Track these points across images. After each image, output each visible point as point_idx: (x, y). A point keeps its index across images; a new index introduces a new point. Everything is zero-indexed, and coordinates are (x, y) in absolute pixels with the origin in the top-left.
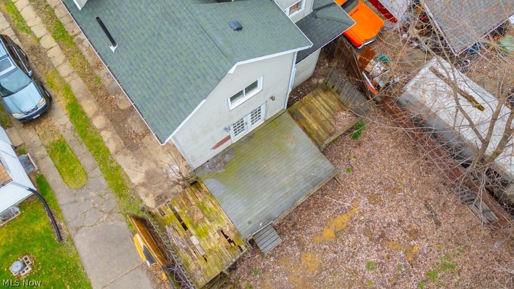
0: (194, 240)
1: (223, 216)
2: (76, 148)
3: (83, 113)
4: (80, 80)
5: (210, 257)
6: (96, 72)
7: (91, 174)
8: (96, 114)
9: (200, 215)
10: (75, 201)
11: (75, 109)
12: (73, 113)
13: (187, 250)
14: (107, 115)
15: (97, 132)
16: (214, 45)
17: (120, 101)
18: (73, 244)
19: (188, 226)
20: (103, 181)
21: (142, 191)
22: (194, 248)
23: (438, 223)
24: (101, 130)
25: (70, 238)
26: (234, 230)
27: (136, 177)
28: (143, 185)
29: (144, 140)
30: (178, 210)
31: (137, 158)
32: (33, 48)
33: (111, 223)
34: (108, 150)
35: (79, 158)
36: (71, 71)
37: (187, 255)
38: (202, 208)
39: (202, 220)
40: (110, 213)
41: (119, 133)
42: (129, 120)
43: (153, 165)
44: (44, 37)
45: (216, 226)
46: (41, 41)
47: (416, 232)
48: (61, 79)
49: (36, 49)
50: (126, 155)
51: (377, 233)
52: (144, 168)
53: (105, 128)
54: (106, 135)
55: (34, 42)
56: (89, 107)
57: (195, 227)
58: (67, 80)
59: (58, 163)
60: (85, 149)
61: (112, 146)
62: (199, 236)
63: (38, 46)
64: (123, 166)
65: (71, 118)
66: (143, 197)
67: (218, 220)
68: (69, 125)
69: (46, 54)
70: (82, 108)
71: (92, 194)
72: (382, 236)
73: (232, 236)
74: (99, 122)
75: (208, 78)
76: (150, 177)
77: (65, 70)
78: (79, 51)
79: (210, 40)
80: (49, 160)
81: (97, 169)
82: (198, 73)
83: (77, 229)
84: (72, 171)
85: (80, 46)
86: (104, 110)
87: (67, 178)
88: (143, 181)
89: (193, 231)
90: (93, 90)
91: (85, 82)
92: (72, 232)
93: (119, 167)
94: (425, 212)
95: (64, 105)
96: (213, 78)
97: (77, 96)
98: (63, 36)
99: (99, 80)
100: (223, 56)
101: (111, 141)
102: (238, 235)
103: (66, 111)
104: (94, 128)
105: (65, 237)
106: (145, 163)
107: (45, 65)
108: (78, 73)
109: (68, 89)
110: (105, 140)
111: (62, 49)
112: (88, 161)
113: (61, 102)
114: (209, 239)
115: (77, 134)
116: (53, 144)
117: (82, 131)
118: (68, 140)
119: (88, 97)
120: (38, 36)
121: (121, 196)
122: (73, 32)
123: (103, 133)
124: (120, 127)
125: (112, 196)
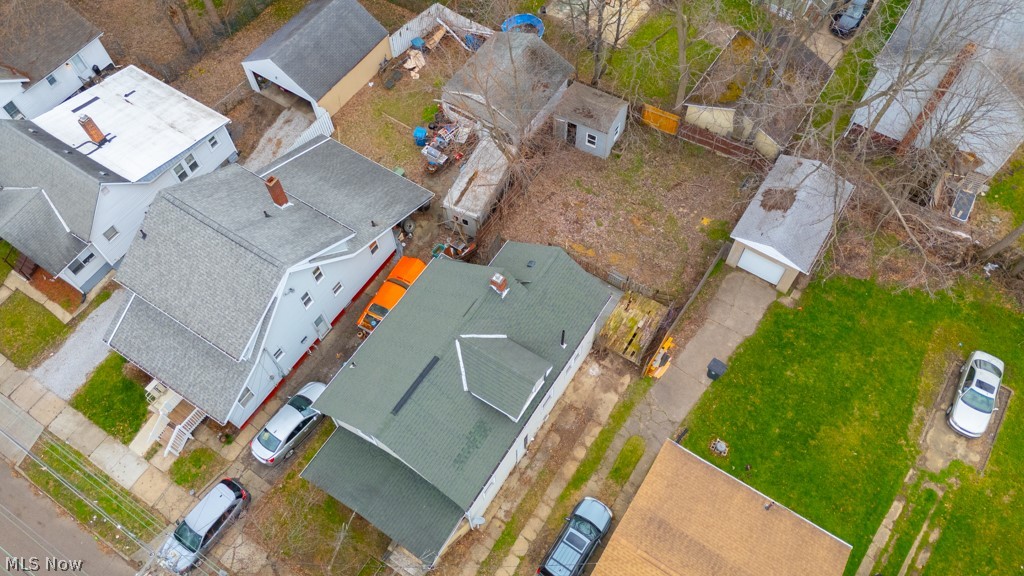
0: (640, 324)
1: (616, 312)
2: (612, 460)
3: (578, 471)
4: (548, 491)
5: (647, 310)
6: (533, 481)
7: (627, 435)
8: (574, 459)
9: (622, 327)
10: (654, 436)
11: (578, 480)
13: (650, 326)
14: (571, 448)
15: (589, 450)
17: (553, 443)
18: (685, 420)
19: (633, 333)
20: (628, 423)
21: (622, 389)
22: (646, 322)
23: (553, 194)
24: (586, 447)
25: (682, 425)
26: (621, 301)
27: (612, 399)
28: (616, 391)
29: (580, 406)
30: (626, 344)
31: (597, 405)
32: (532, 561)
33: (657, 400)
34: (601, 432)
35: (618, 452)
36: (543, 505)
37: (653, 325)
38: (616, 328)
39: (625, 325)
40: (649, 405)
41: (583, 430)
42: (568, 427)
43: (597, 390)
44: (517, 553)
45: (624, 314)
46: (523, 555)
47: (564, 205)
48: (554, 510)
49: (533, 554)
50: (598, 416)
51: (576, 226)
52: (602, 395)
53: (583, 444)
54: (589, 441)
55: (526, 563)
56: (570, 469)
57: (631, 328)
58: (552, 504)
59: (631, 468)
60: (609, 452)
61: (597, 430)
62: (636, 323)
63: (529, 555)
64: (609, 413)
65: (587, 479)
66: (626, 387)
67: (619, 315)
68: (594, 478)
69: (535, 542)
70: (574, 475)
71: (642, 426)
72: (577, 223)
73: (626, 302)
74: (580, 453)
76: (607, 388)
77: (544, 511)
78: (520, 508)
80: (631, 477)
81: (621, 432)
83: (673, 423)
84: (631, 451)
85: (513, 511)
86: (568, 453)
87: (639, 453)
88: (614, 393)
89: (635, 328)
90: (553, 473)
91: (548, 485)
92: (677, 425)
93: (611, 416)
94: (548, 202)
95: (578, 493)
97: (565, 485)
98: (509, 534)
99: (541, 474)
101: (592, 433)
102: (623, 298)
104: (587, 455)
105: (682, 429)
106: (599, 397)
108: (541, 496)
109: (562, 498)
110: (593, 439)
111: (523, 527)
112: (618, 443)
114: (636, 315)
115: (600, 467)
116: (617, 482)
117: (595, 463)
118: (607, 471)
119: (562, 474)
121: (633, 404)
123: (588, 444)
124: (577, 432)
125: (635, 411)
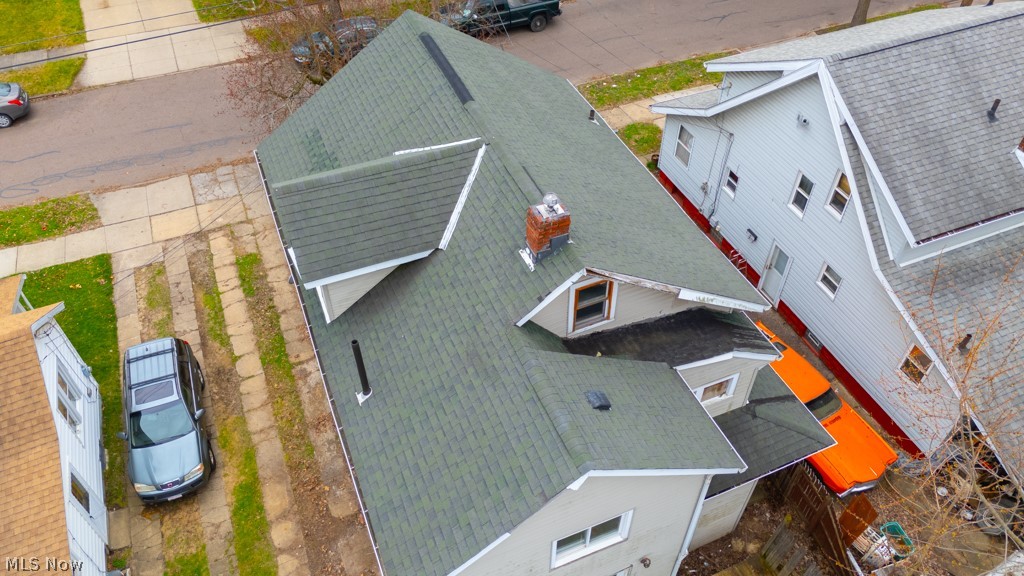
3: (261, 508)
4: (278, 444)
6: (312, 434)
8: (283, 516)
11: (249, 499)
12: (242, 506)
14: (302, 524)
15: (273, 553)
16: (552, 429)
24: (282, 551)
32: (219, 372)
36: (268, 424)
41: (312, 566)
42: (341, 543)
44: (247, 357)
46: (238, 363)
48: (247, 434)
49: (226, 375)
53: (290, 549)
54: (287, 565)
55: (226, 363)
56: (275, 498)
58: (256, 439)
63: (231, 370)
65: (235, 513)
68: (226, 527)
69: (237, 386)
70: (261, 497)
74: (282, 533)
75: (525, 489)
77: (258, 420)
78: (295, 392)
79: (545, 416)
82: (508, 475)
85: (301, 382)
86: (300, 512)
90: (294, 468)
91: (285, 448)
95: (232, 486)
96: (536, 493)
97: (261, 473)
98: (278, 360)
99: (311, 449)
100: (564, 452)
103: (231, 499)
104: (268, 542)
107: (227, 405)
108: (280, 429)
109: (250, 455)
110: (281, 574)
111: (268, 382)
113: (229, 479)
116: (181, 560)
117: (245, 546)
118: (211, 557)
119: (280, 479)
120: (237, 354)
122: (298, 356)
123: (282, 559)
124: (318, 553)
